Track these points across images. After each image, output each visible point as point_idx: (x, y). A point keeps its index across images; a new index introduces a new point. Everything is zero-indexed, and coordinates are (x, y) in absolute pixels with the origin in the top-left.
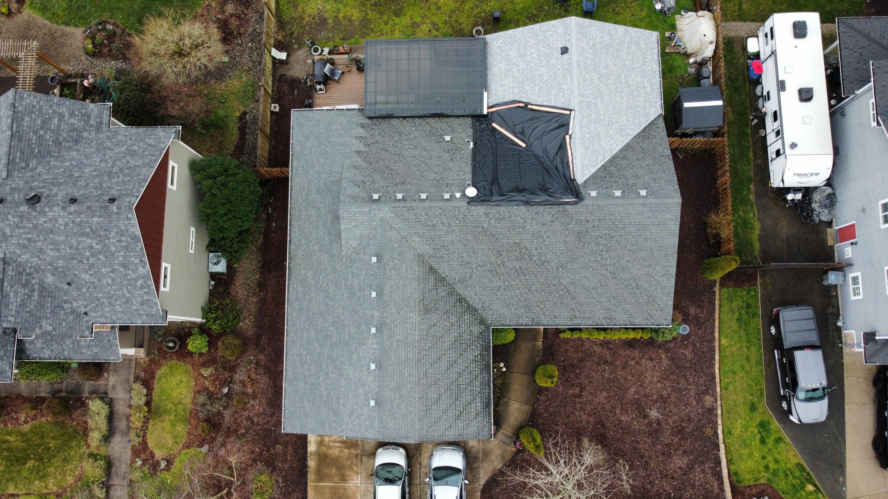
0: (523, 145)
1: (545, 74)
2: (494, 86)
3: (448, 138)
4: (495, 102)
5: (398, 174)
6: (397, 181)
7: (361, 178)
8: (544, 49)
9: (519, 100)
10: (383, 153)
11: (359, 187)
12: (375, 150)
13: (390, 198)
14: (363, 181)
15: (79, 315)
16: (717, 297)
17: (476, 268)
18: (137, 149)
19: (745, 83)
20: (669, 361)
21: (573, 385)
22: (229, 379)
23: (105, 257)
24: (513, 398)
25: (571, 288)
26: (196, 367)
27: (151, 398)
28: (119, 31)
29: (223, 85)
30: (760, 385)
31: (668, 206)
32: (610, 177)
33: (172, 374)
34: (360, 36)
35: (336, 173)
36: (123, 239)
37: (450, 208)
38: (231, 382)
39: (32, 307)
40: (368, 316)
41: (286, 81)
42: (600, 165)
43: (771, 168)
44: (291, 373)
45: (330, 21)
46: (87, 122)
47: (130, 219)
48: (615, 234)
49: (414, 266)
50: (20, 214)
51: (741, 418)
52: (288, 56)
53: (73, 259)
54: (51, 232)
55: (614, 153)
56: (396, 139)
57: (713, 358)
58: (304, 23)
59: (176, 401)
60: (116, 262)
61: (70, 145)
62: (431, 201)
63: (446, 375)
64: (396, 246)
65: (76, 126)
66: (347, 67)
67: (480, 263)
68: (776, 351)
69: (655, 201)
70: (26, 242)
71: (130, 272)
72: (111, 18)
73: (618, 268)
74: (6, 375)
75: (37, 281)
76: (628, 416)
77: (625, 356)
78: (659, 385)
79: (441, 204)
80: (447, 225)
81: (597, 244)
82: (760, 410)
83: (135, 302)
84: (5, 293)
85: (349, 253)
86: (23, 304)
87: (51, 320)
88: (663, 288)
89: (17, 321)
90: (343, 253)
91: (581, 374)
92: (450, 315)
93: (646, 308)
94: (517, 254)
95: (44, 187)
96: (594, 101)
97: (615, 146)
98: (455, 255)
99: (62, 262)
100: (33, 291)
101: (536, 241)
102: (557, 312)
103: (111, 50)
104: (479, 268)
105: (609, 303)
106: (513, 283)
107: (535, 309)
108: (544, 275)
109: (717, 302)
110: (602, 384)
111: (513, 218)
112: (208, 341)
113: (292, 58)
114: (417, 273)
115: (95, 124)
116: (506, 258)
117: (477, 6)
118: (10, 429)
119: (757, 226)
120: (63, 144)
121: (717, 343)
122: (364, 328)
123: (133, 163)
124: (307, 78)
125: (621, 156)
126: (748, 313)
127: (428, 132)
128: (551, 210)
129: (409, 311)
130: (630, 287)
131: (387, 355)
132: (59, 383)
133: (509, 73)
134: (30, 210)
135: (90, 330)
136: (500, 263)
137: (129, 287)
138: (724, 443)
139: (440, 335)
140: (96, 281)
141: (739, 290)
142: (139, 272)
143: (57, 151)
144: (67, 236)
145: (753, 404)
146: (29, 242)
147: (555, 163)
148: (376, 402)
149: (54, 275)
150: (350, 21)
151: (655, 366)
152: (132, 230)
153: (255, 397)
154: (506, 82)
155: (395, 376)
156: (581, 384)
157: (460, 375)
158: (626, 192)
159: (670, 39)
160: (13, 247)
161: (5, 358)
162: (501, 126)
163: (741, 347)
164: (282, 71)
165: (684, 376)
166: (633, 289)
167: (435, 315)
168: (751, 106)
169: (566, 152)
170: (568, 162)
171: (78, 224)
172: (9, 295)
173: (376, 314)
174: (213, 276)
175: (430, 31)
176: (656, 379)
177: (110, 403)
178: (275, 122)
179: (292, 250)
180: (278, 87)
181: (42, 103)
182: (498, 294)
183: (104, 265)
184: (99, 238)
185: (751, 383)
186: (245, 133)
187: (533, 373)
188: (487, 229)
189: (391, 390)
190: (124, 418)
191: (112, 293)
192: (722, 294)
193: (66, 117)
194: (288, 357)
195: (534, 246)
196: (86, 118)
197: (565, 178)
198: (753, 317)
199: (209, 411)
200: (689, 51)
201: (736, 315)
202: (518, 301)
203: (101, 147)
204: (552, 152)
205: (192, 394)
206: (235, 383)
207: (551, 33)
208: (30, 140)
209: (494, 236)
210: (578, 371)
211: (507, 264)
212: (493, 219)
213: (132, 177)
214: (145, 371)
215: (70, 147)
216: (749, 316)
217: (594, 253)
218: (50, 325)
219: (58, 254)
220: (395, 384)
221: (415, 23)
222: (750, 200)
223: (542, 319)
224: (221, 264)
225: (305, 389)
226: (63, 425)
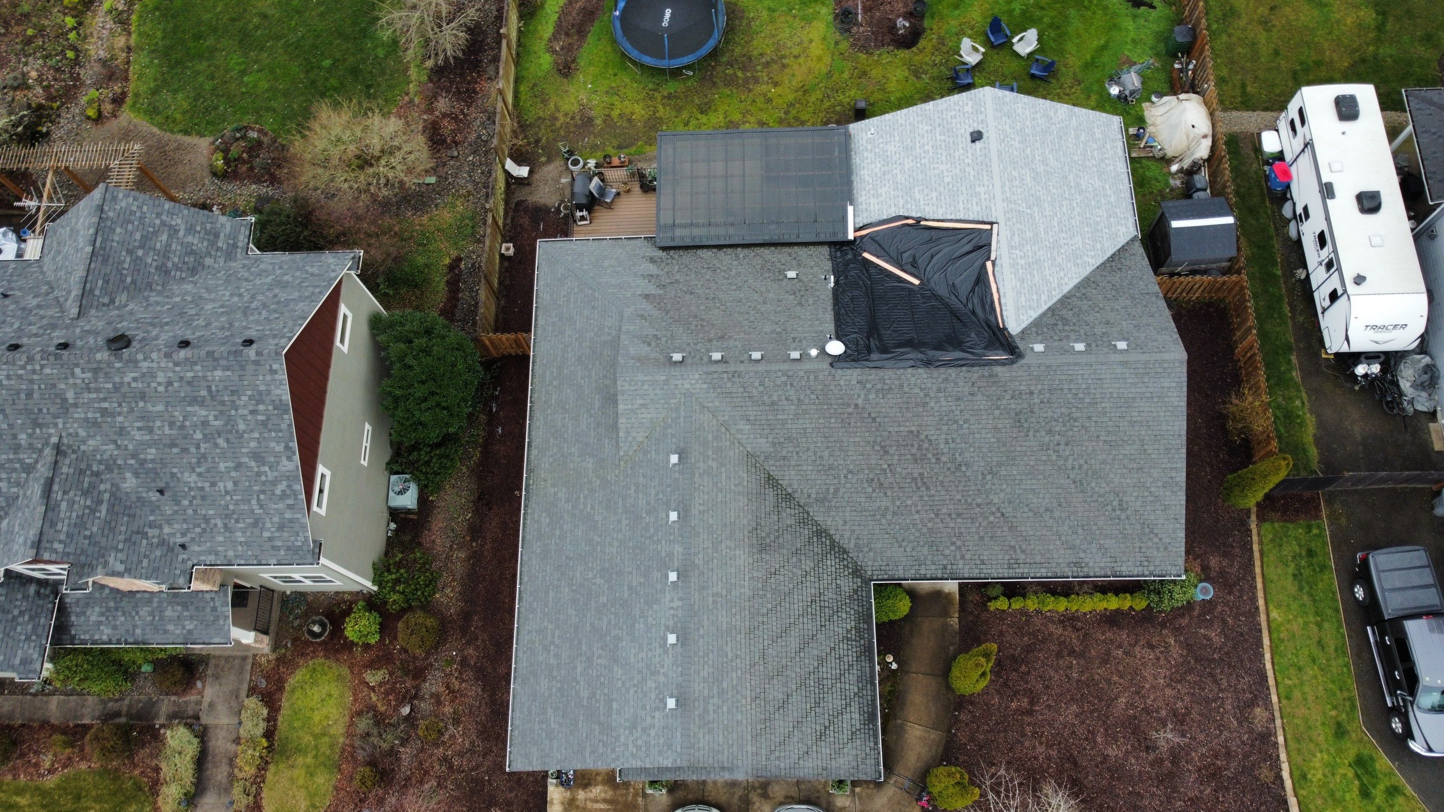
0: (916, 282)
1: (946, 174)
2: (864, 198)
3: (791, 274)
4: (866, 222)
5: (713, 325)
6: (712, 336)
7: (653, 332)
8: (943, 138)
9: (906, 214)
10: (688, 296)
11: (649, 344)
12: (673, 292)
13: (701, 359)
14: (655, 336)
15: (171, 549)
16: (1255, 538)
17: (846, 477)
18: (291, 279)
19: (1264, 200)
20: (1182, 648)
21: (1016, 693)
22: (413, 691)
23: (228, 441)
24: (912, 719)
25: (1008, 510)
26: (356, 670)
27: (275, 726)
28: (266, 140)
29: (425, 219)
30: (1348, 690)
31: (1166, 365)
32: (1064, 325)
33: (315, 683)
34: (646, 143)
35: (610, 328)
36: (261, 407)
37: (801, 373)
38: (416, 697)
39: (95, 529)
40: (663, 555)
41: (526, 210)
42: (1045, 308)
43: (1323, 325)
44: (525, 664)
45: (599, 121)
46: (212, 244)
47: (275, 372)
48: (1079, 415)
49: (741, 473)
50: (95, 366)
51: (1321, 751)
52: (531, 172)
53: (173, 445)
54: (143, 396)
55: (1066, 289)
56: (707, 277)
57: (1259, 644)
58: (558, 124)
59: (317, 730)
60: (244, 450)
61: (184, 275)
62: (769, 362)
63: (798, 659)
64: (710, 437)
65: (194, 248)
66: (625, 183)
67: (851, 467)
68: (1369, 628)
69: (1144, 357)
70: (98, 415)
71: (266, 469)
72: (256, 123)
73: (1086, 474)
74: (32, 667)
75: (108, 486)
76: (1118, 747)
77: (1104, 641)
78: (1168, 691)
79: (786, 366)
80: (796, 402)
81: (1050, 432)
82: (1354, 735)
83: (268, 525)
84: (52, 502)
85: (631, 453)
86: (81, 523)
87: (125, 553)
88: (1166, 508)
89: (67, 550)
90: (622, 453)
91: (1029, 673)
92: (803, 558)
93: (1138, 544)
94: (914, 451)
95: (137, 328)
96: (1029, 211)
97: (1066, 279)
98: (810, 453)
99: (153, 451)
100: (100, 502)
101: (945, 428)
102: (986, 553)
103: (252, 169)
104: (850, 476)
105: (1074, 536)
106: (909, 502)
107: (948, 547)
108: (960, 488)
109: (1256, 547)
110: (1069, 691)
111: (906, 389)
112: (380, 624)
113: (537, 176)
114: (745, 483)
115: (225, 247)
116: (896, 457)
117: (828, 96)
118: (22, 784)
119: (1310, 421)
120: (173, 273)
121: (1263, 618)
122: (656, 575)
123: (283, 296)
124: (560, 205)
125: (1078, 294)
126: (1311, 565)
127: (758, 267)
128: (969, 375)
129: (733, 545)
130: (1109, 508)
131: (696, 619)
132: (117, 701)
133: (887, 177)
134: (112, 358)
135: (188, 576)
136: (885, 466)
137: (262, 497)
138: (1296, 795)
139: (787, 591)
140: (207, 485)
141: (1291, 526)
142: (281, 468)
143: (160, 282)
144: (167, 404)
145: (1339, 725)
146: (102, 416)
147: (970, 306)
148: (677, 701)
149: (137, 475)
150: (630, 120)
151: (1158, 659)
152: (278, 392)
153: (456, 722)
154: (883, 191)
155: (711, 655)
156: (1031, 692)
157: (821, 661)
158: (1093, 345)
159: (1138, 137)
160: (76, 425)
161: (34, 638)
162: (878, 257)
163: (1306, 624)
164: (521, 194)
165: (1211, 675)
166: (1114, 510)
167: (777, 555)
168: (1278, 235)
169: (989, 287)
170: (993, 302)
171: (189, 383)
172: (59, 506)
173: (678, 549)
174: (395, 514)
176: (1162, 681)
177: (203, 735)
178: (507, 271)
179: (532, 457)
180: (513, 219)
181: (145, 208)
182: (884, 521)
183: (223, 456)
184: (220, 408)
185: (1331, 686)
186: (458, 290)
187: (945, 672)
188: (864, 408)
189: (705, 680)
190: (225, 761)
191: (231, 507)
192: (1262, 533)
193: (181, 233)
194: (521, 637)
195: (943, 436)
196: (212, 237)
197: (989, 326)
198: (1321, 571)
199: (375, 747)
200: (1170, 153)
201: (1291, 569)
202: (917, 534)
203: (233, 278)
204: (964, 290)
205: (347, 719)
206: (423, 698)
207: (953, 113)
208: (122, 262)
209: (874, 419)
210: (1023, 668)
211: (898, 469)
212: (873, 391)
213: (282, 313)
214: (268, 678)
215: (182, 279)
216: (1314, 570)
217: (1044, 447)
218: (121, 562)
219: (148, 437)
220: (711, 670)
221: (731, 122)
222: (1292, 379)
223: (960, 566)
224: (409, 493)
225: (550, 689)
226: (115, 775)
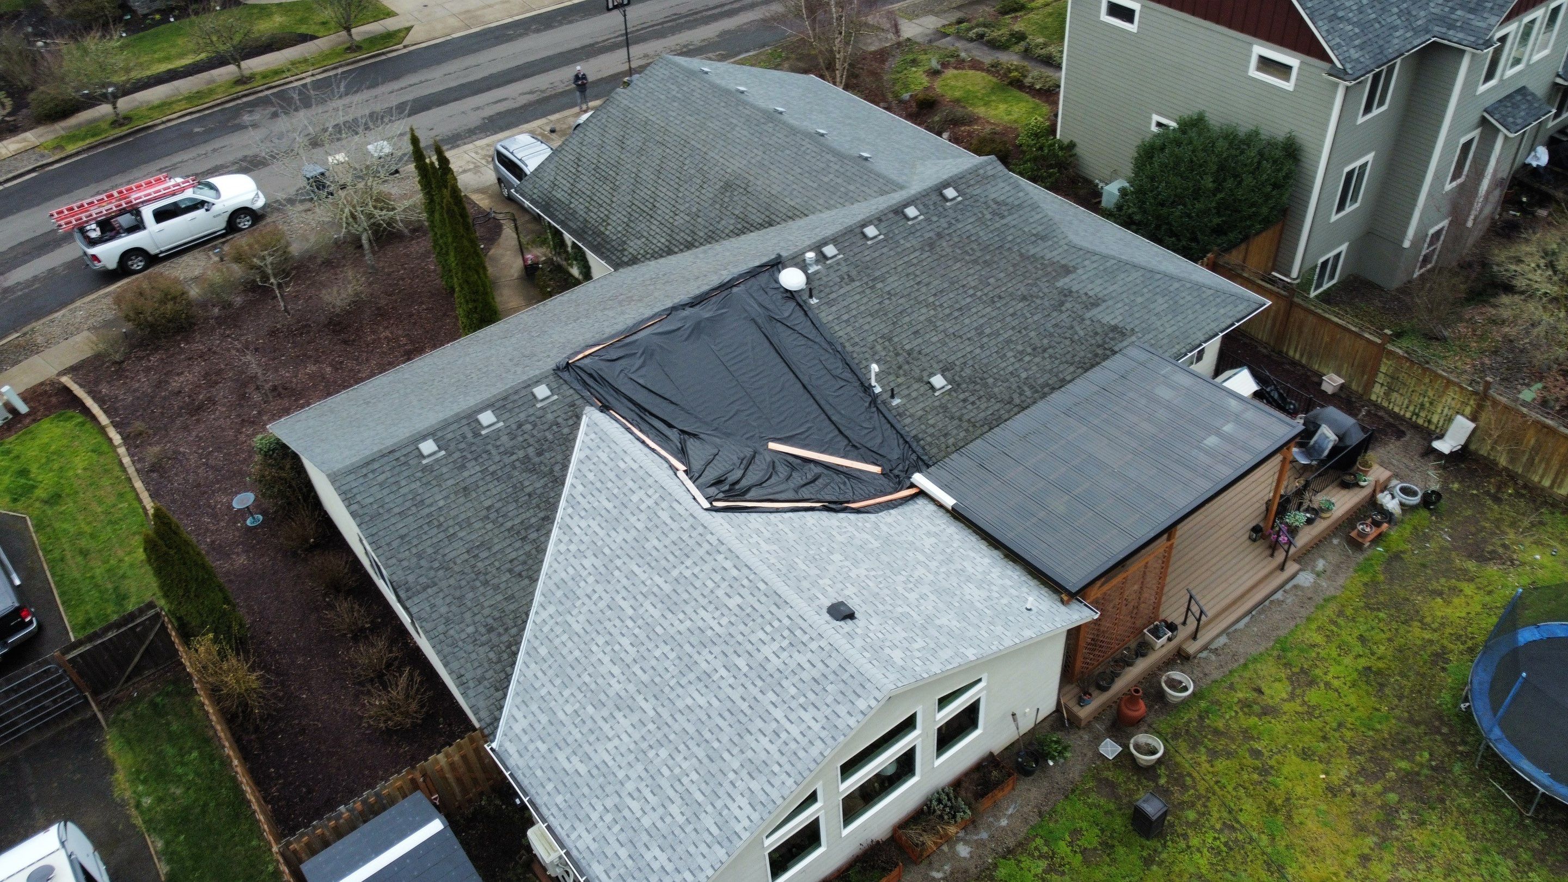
1: (848, 564)
3: (938, 381)
12: (1045, 290)
14: (1003, 217)
30: (44, 534)
32: (527, 456)
34: (1375, 583)
42: (569, 480)
45: (1470, 565)
51: (77, 475)
52: (1441, 456)
55: (556, 529)
56: (1033, 334)
58: (1509, 530)
59: (992, 103)
63: (634, 170)
76: (307, 374)
82: (37, 505)
97: (563, 547)
113: (1429, 462)
117: (1230, 827)
119: (124, 788)
125: (533, 536)
127: (990, 381)
133: (940, 557)
145: (56, 503)
150: (1437, 593)
157: (614, 189)
158: (470, 435)
162: (857, 470)
175: (1259, 691)
180: (1381, 418)
